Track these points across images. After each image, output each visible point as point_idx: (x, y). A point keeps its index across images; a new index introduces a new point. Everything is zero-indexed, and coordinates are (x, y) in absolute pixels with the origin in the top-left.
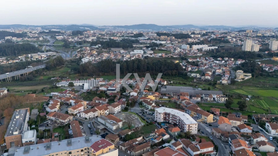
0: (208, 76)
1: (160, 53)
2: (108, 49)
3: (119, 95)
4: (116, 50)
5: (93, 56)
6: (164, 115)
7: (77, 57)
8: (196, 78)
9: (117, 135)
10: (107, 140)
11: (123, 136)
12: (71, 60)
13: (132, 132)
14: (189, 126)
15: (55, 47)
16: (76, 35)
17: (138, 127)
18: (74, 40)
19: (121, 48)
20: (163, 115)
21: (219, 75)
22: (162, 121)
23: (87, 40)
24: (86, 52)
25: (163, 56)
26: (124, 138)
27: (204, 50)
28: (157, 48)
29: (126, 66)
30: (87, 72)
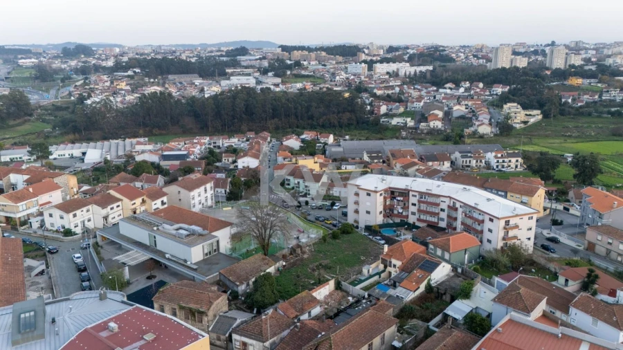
0: (435, 120)
1: (299, 82)
2: (160, 77)
3: (200, 166)
4: (182, 80)
5: (120, 94)
6: (385, 199)
7: (72, 98)
8: (405, 127)
9: (213, 284)
10: (162, 311)
11: (242, 288)
12: (53, 105)
13: (278, 265)
14: (507, 223)
15: (12, 81)
16: (72, 56)
17: (299, 246)
18: (70, 66)
19: (196, 75)
20: (382, 197)
21: (462, 117)
22: (380, 219)
23: (104, 64)
24: (98, 85)
25: (307, 87)
26: (248, 295)
27: (402, 73)
28: (289, 72)
29: (214, 106)
30: (101, 129)
